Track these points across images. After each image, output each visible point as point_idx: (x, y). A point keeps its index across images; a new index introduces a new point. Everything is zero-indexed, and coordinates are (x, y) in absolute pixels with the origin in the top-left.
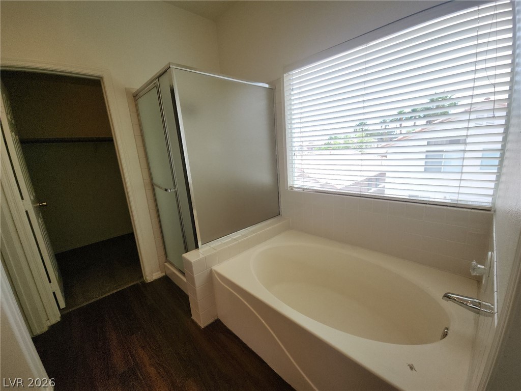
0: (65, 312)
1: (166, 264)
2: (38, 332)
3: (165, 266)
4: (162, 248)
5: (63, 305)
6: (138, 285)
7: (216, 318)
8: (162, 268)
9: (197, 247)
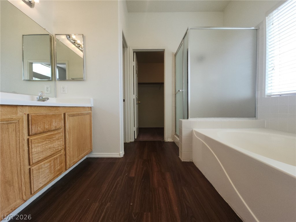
0: (136, 140)
1: (175, 136)
2: (127, 141)
3: (174, 137)
4: (174, 127)
5: (136, 138)
6: (161, 141)
7: (191, 161)
8: (173, 137)
9: (188, 118)
